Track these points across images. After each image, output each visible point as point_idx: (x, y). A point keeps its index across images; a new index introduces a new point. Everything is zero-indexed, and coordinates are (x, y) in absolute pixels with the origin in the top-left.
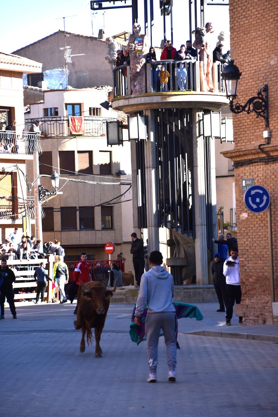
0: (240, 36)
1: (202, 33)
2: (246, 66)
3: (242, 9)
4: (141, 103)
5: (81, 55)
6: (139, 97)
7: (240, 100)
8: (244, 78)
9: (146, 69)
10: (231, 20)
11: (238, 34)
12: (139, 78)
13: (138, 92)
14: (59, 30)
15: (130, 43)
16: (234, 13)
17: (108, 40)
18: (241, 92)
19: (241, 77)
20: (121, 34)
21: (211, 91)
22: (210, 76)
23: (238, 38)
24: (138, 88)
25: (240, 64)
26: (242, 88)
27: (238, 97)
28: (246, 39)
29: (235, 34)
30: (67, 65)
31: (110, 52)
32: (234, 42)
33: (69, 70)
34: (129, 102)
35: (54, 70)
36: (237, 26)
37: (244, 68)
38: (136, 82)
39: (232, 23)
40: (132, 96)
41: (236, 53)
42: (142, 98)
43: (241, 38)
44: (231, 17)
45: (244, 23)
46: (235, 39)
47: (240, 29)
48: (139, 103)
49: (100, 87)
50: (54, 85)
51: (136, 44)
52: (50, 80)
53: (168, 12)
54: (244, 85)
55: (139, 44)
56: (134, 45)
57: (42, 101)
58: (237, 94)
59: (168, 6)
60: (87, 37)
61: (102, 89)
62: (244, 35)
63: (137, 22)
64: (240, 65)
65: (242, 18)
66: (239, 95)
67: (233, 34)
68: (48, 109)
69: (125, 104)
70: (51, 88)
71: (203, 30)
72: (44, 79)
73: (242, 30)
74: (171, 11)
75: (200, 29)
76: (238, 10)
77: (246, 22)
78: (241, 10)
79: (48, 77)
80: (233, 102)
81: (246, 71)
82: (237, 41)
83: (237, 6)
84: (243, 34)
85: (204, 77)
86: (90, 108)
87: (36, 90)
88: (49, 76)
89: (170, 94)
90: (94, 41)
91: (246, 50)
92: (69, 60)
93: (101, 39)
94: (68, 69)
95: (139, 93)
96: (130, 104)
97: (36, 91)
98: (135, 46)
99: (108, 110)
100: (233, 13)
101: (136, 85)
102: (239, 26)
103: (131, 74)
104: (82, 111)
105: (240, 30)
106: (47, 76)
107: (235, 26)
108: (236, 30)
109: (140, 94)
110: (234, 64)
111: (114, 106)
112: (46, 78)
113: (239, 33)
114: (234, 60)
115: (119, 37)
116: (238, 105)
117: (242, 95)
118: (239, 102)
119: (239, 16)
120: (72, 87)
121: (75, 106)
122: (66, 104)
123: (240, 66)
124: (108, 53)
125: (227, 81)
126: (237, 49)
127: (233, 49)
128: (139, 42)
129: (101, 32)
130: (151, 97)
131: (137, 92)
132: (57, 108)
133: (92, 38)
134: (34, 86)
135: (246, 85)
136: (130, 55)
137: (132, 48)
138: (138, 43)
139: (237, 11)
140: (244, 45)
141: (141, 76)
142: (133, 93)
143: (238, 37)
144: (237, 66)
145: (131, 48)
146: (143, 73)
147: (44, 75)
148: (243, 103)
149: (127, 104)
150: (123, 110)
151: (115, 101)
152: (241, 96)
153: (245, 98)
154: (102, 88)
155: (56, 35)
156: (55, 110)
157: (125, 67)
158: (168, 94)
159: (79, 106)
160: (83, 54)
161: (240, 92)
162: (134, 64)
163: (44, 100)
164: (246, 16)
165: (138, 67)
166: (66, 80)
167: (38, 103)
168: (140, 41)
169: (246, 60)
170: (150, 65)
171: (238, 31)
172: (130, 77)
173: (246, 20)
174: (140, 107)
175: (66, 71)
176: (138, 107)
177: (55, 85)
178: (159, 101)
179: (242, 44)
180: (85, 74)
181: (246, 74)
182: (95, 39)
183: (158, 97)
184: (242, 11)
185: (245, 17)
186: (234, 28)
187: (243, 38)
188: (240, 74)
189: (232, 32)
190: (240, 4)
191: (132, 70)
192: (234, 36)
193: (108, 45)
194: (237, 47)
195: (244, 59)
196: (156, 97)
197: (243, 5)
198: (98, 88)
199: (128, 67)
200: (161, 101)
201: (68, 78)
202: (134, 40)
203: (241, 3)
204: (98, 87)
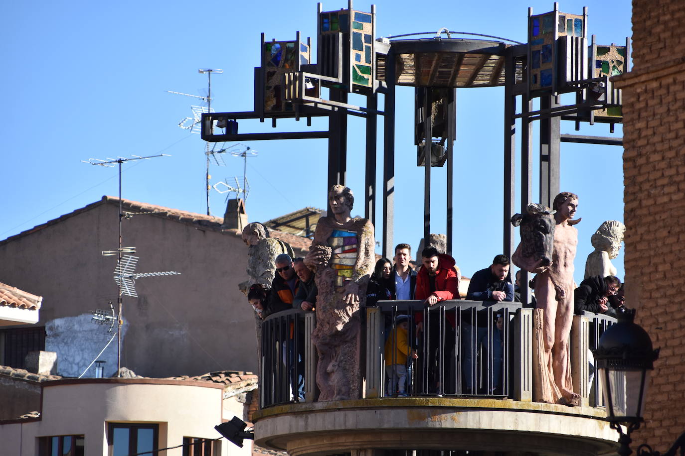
0: (656, 239)
1: (544, 223)
2: (674, 330)
3: (663, 158)
4: (343, 428)
5: (167, 273)
6: (339, 410)
7: (654, 436)
8: (668, 367)
9: (364, 323)
10: (631, 190)
11: (649, 232)
12: (342, 350)
13: (338, 394)
14: (104, 198)
15: (317, 245)
16: (639, 170)
17: (251, 229)
18: (656, 411)
19: (656, 364)
20: (295, 217)
21: (567, 401)
22: (565, 354)
23: (649, 244)
24: (336, 381)
25: (654, 323)
26: (659, 398)
27: (648, 426)
28: (673, 249)
29: (641, 230)
30: (121, 305)
31: (254, 268)
32: (638, 254)
33: (128, 320)
34: (306, 424)
35: (82, 317)
36: (648, 207)
37: (668, 335)
38: (333, 362)
39: (632, 197)
40: (319, 405)
41: (644, 290)
42: (347, 412)
43: (660, 244)
44: (629, 181)
45: (671, 200)
46: (639, 247)
47: (658, 217)
48: (337, 428)
49: (223, 376)
50: (78, 364)
51: (338, 247)
52: (66, 348)
53: (441, 157)
54: (665, 390)
55: (347, 248)
56: (329, 250)
57: (34, 415)
58: (641, 415)
59: (440, 138)
60: (188, 222)
61: (227, 382)
62: (668, 237)
63: (342, 183)
64: (654, 327)
65: (663, 186)
66: (652, 419)
67: (633, 230)
68: (54, 439)
69: (294, 431)
70: (65, 375)
71: (547, 213)
72: (46, 344)
73: (664, 220)
74: (449, 155)
75: (536, 210)
76: (651, 160)
77: (674, 197)
78: (659, 161)
79: (59, 339)
80: (630, 441)
81: (674, 347)
82: (646, 255)
83: (648, 148)
84: (665, 233)
85: (545, 358)
86: (187, 440)
87: (19, 378)
88: (62, 336)
89: (437, 405)
90: (211, 235)
91: (675, 283)
92: (128, 290)
93: (233, 230)
94: (123, 315)
95: (338, 397)
96: (310, 430)
97: (17, 382)
98: (333, 254)
99: (241, 446)
100: (637, 170)
101: (333, 372)
102: (652, 209)
103: (317, 337)
104: (160, 448)
105: (655, 222)
106: (56, 335)
107: (640, 206)
108: (644, 220)
109: (342, 399)
110: (637, 322)
111: (260, 436)
112: (53, 343)
113: (652, 228)
114: (634, 311)
115: (289, 226)
116: (646, 450)
117: (661, 421)
118: (650, 442)
119: (655, 180)
120: (133, 374)
121: (141, 432)
122: (112, 426)
123: (654, 330)
124: (248, 271)
125: (612, 374)
126: (645, 278)
127: (635, 278)
128: (347, 241)
129: (234, 208)
130: (378, 412)
131: (334, 392)
132: (81, 437)
133: (204, 225)
134: (14, 367)
135: (675, 390)
136: (317, 281)
137: (322, 260)
138: (341, 244)
139: (648, 163)
140: (667, 267)
141: (349, 344)
142: (321, 396)
143: (649, 242)
144: (646, 329)
145: (319, 260)
146: (355, 338)
147: (48, 333)
148: (662, 444)
149: (301, 430)
150: (288, 448)
151: (262, 418)
152: (656, 424)
153: (668, 430)
154: (228, 378)
155: (93, 211)
156: (74, 443)
157: (298, 314)
158: (430, 405)
159: (151, 432)
160: (175, 273)
161: (654, 411)
162: (328, 307)
163: (41, 411)
164: (677, 179)
165: (340, 318)
166: (116, 351)
167: (23, 421)
168: (350, 238)
169: (672, 313)
170: (378, 313)
171: (649, 224)
172: (315, 346)
173: (674, 193)
174: (342, 440)
175: (118, 320)
176: (335, 441)
177: (81, 364)
178: (400, 426)
179: (661, 263)
180: (176, 333)
181: (674, 355)
182: (215, 226)
183: (400, 411)
184: (663, 165)
185: (671, 183)
186: (638, 212)
187: (664, 244)
188: (655, 355)
189: (631, 223)
190: (658, 142)
191: (322, 325)
192: (638, 238)
193: (251, 246)
194: (647, 270)
195: (668, 310)
196: (393, 412)
197: (666, 146)
198: (214, 379)
199: (309, 317)
200: (407, 426)
201: (123, 343)
202: (329, 234)
203: (662, 141)
204: (216, 375)
